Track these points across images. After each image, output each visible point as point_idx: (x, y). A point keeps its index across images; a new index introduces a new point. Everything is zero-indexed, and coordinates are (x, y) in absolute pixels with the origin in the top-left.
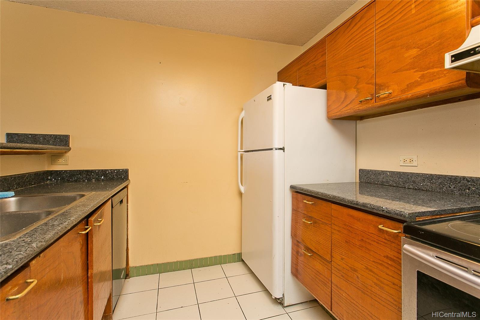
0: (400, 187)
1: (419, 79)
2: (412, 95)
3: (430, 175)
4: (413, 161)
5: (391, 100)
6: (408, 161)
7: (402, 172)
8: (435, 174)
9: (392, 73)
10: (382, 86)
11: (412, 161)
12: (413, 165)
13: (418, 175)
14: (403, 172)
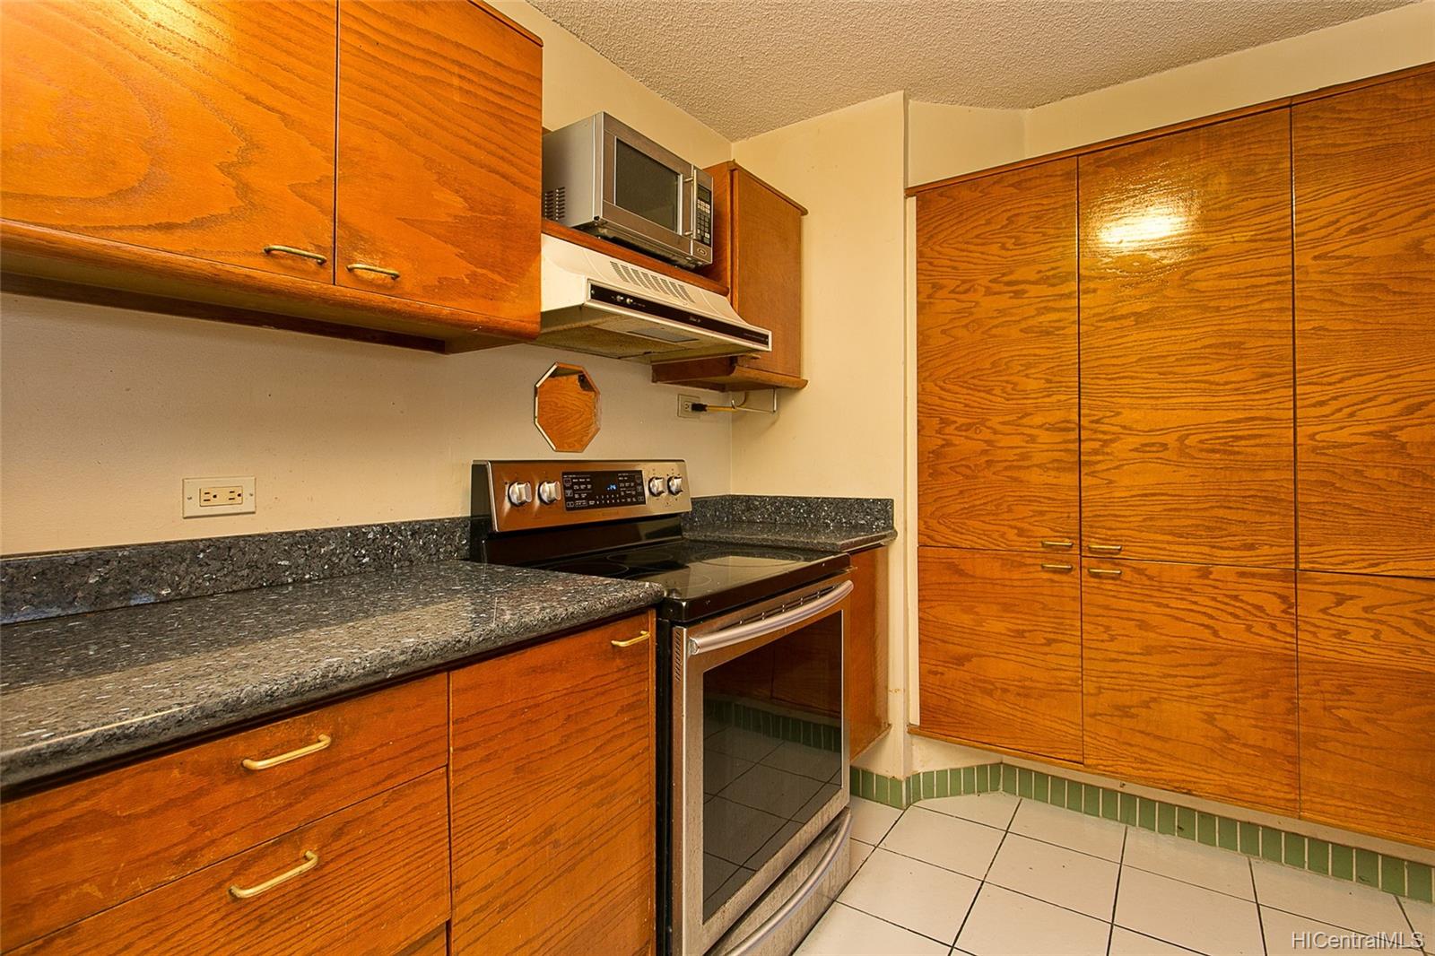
0: (196, 597)
1: (467, 281)
2: (452, 314)
3: (303, 534)
4: (244, 495)
5: (395, 302)
6: (223, 496)
7: (201, 540)
8: (316, 528)
9: (399, 219)
10: (362, 239)
11: (239, 495)
12: (244, 511)
13: (267, 538)
14: (206, 540)
